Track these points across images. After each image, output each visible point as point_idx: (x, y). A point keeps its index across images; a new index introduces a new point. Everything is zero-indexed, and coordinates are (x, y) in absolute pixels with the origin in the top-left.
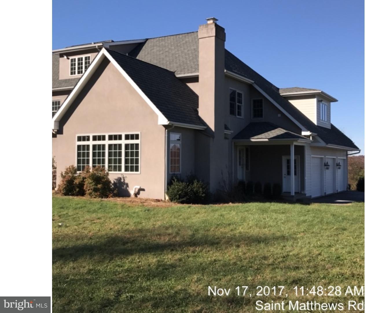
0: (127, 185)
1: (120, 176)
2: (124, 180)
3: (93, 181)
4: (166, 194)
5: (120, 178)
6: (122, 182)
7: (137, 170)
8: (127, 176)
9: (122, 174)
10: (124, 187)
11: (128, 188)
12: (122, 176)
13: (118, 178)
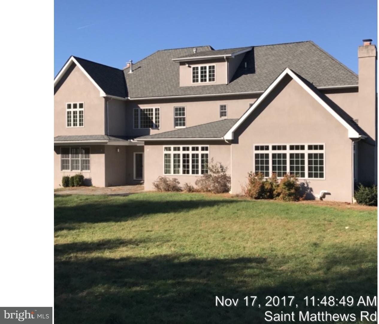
0: (311, 190)
1: (303, 181)
2: (308, 185)
3: (287, 187)
4: (353, 197)
5: (304, 184)
6: (306, 187)
7: (322, 176)
8: (310, 181)
9: (305, 180)
10: (307, 191)
11: (312, 192)
12: (305, 181)
13: (301, 183)
